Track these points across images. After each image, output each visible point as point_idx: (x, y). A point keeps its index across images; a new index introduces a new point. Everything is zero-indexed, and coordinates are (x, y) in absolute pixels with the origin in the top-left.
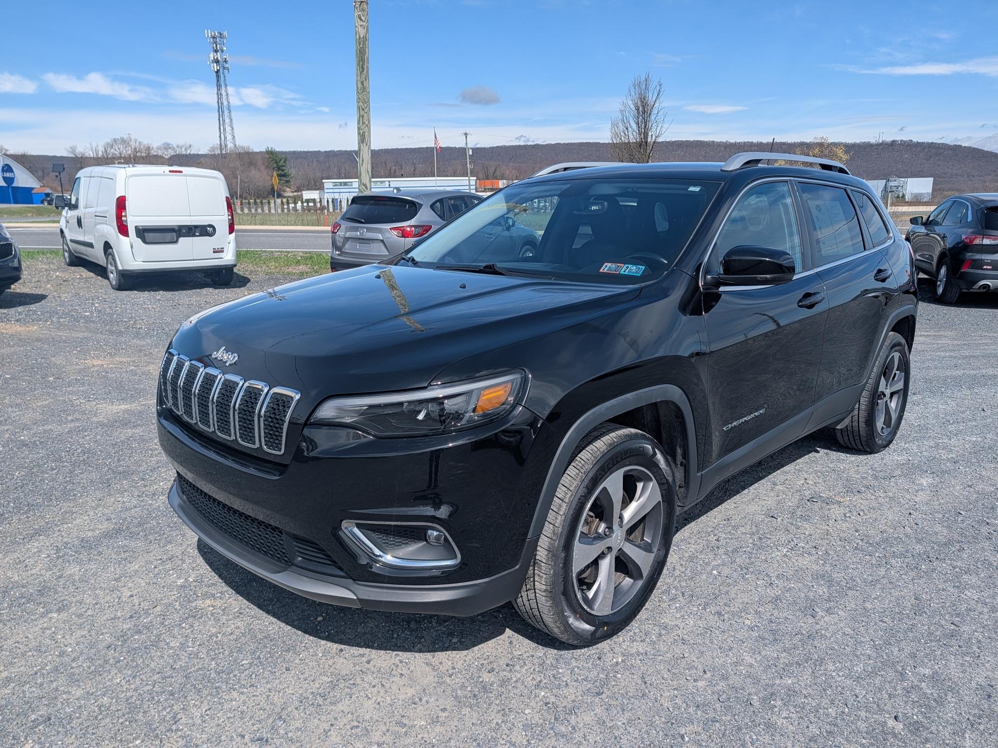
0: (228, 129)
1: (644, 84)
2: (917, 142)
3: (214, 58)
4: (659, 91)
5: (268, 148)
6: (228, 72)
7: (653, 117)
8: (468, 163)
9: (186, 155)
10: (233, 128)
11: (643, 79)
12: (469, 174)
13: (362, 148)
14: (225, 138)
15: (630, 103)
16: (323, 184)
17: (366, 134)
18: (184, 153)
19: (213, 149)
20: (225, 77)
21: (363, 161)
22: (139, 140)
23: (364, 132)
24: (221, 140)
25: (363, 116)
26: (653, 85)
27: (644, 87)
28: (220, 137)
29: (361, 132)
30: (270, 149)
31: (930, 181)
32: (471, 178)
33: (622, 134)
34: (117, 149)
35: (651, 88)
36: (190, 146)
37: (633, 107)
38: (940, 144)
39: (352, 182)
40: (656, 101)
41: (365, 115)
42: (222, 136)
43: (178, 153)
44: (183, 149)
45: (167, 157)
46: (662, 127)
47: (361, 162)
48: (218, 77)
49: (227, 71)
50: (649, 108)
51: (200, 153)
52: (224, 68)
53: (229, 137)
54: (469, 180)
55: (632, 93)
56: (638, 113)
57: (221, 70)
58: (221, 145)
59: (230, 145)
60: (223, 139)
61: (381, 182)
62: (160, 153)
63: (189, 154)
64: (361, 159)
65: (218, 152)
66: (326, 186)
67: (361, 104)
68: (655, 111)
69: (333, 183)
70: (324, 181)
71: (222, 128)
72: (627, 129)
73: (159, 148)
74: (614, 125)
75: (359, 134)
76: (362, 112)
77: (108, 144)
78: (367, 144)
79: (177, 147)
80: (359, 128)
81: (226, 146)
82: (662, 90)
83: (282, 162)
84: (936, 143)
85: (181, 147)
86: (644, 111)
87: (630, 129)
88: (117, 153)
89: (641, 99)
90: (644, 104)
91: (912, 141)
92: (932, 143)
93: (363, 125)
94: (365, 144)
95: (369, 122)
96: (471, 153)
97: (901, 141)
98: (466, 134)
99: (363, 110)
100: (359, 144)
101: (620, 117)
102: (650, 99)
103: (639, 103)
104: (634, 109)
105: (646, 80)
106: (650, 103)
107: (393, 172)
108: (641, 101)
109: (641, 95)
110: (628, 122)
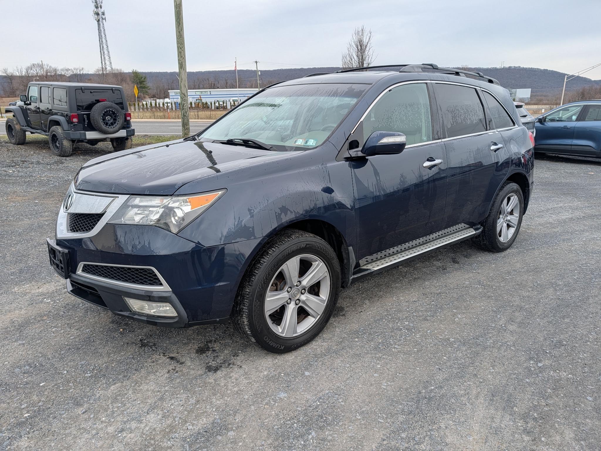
0: (107, 58)
1: (361, 32)
2: (523, 67)
3: (96, 12)
4: (370, 37)
5: (134, 70)
6: (106, 21)
7: (366, 52)
8: (258, 80)
9: (80, 74)
10: (110, 57)
11: (360, 29)
12: (259, 86)
13: (181, 72)
14: (105, 64)
15: (353, 44)
16: (169, 93)
17: (183, 63)
18: (79, 73)
19: (98, 70)
20: (103, 24)
21: (182, 79)
22: (49, 65)
23: (182, 62)
24: (102, 65)
25: (181, 53)
27: (361, 34)
28: (102, 63)
29: (180, 62)
30: (135, 71)
31: (529, 90)
33: (349, 63)
34: (35, 70)
35: (365, 34)
36: (83, 69)
37: (354, 46)
38: (536, 69)
40: (368, 42)
41: (182, 52)
42: (103, 62)
43: (74, 73)
44: (78, 71)
45: (68, 76)
46: (371, 58)
47: (181, 80)
48: (99, 25)
49: (104, 21)
50: (364, 47)
51: (89, 73)
52: (103, 19)
53: (108, 63)
55: (354, 38)
56: (358, 50)
57: (101, 20)
58: (102, 68)
59: (109, 68)
60: (103, 64)
61: (205, 92)
62: (63, 73)
63: (83, 74)
64: (181, 78)
65: (101, 72)
66: (170, 94)
67: (180, 45)
68: (367, 49)
69: (175, 92)
70: (169, 91)
71: (103, 57)
72: (351, 59)
73: (62, 70)
74: (344, 57)
75: (179, 63)
76: (180, 50)
77: (28, 67)
78: (184, 69)
79: (74, 69)
80: (179, 60)
81: (106, 68)
82: (372, 36)
83: (143, 79)
84: (534, 68)
85: (77, 70)
86: (361, 48)
87: (353, 60)
88: (34, 72)
89: (359, 41)
90: (362, 45)
91: (520, 67)
92: (532, 68)
93: (181, 58)
94: (183, 69)
95: (185, 56)
96: (260, 73)
97: (514, 67)
98: (256, 62)
99: (181, 48)
100: (179, 69)
101: (348, 53)
102: (365, 41)
103: (358, 44)
104: (355, 47)
105: (362, 30)
106: (365, 43)
107: (213, 85)
108: (360, 43)
109: (359, 39)
110: (352, 55)
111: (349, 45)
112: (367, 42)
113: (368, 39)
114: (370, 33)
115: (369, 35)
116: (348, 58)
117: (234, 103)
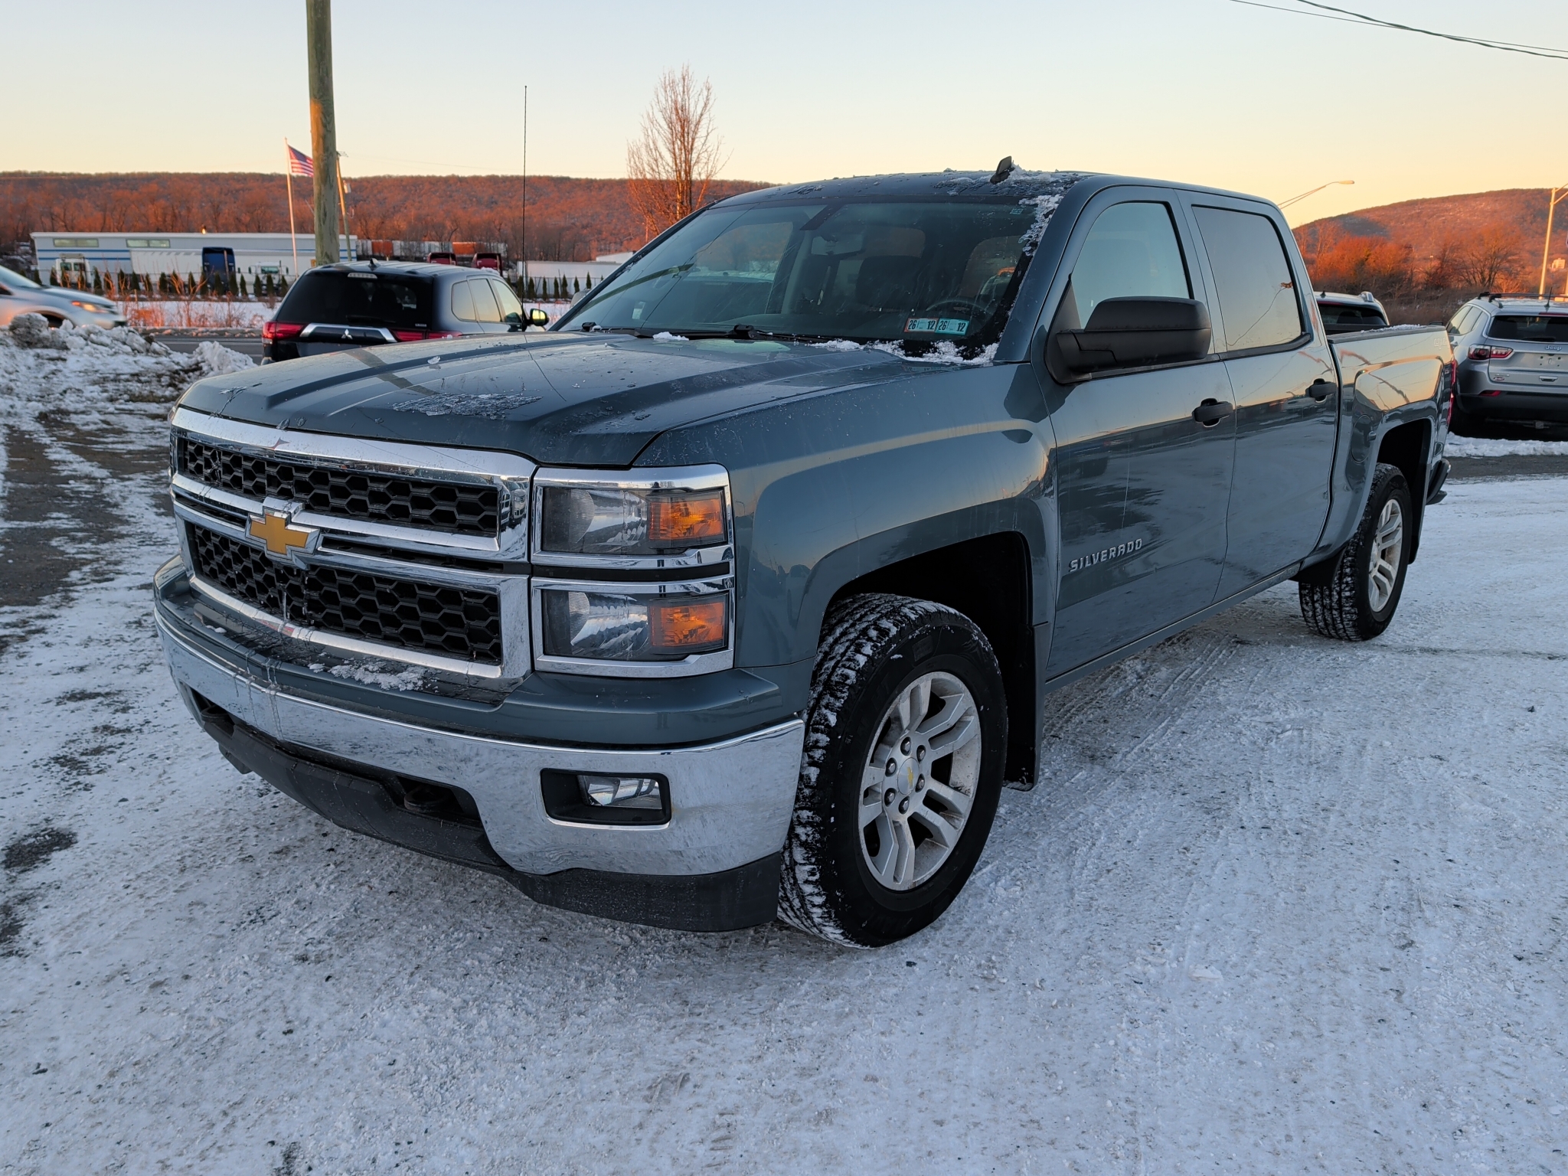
1: (681, 85)
4: (708, 99)
7: (698, 144)
8: (343, 207)
11: (678, 77)
15: (659, 117)
16: (30, 240)
26: (696, 87)
27: (681, 89)
32: (351, 237)
33: (647, 168)
35: (693, 91)
37: (663, 123)
39: (96, 239)
40: (702, 114)
46: (716, 158)
50: (692, 127)
54: (348, 240)
55: (662, 99)
56: (674, 133)
66: (38, 245)
68: (702, 132)
69: (54, 239)
70: (33, 235)
72: (656, 160)
74: (633, 154)
82: (712, 97)
86: (683, 129)
87: (659, 160)
89: (676, 109)
90: (684, 122)
101: (643, 140)
102: (692, 109)
103: (674, 117)
104: (666, 127)
105: (684, 79)
106: (694, 119)
107: (169, 218)
108: (677, 113)
109: (676, 102)
110: (656, 149)
111: (647, 121)
112: (699, 113)
113: (701, 104)
114: (709, 89)
115: (705, 93)
116: (645, 157)
117: (270, 279)
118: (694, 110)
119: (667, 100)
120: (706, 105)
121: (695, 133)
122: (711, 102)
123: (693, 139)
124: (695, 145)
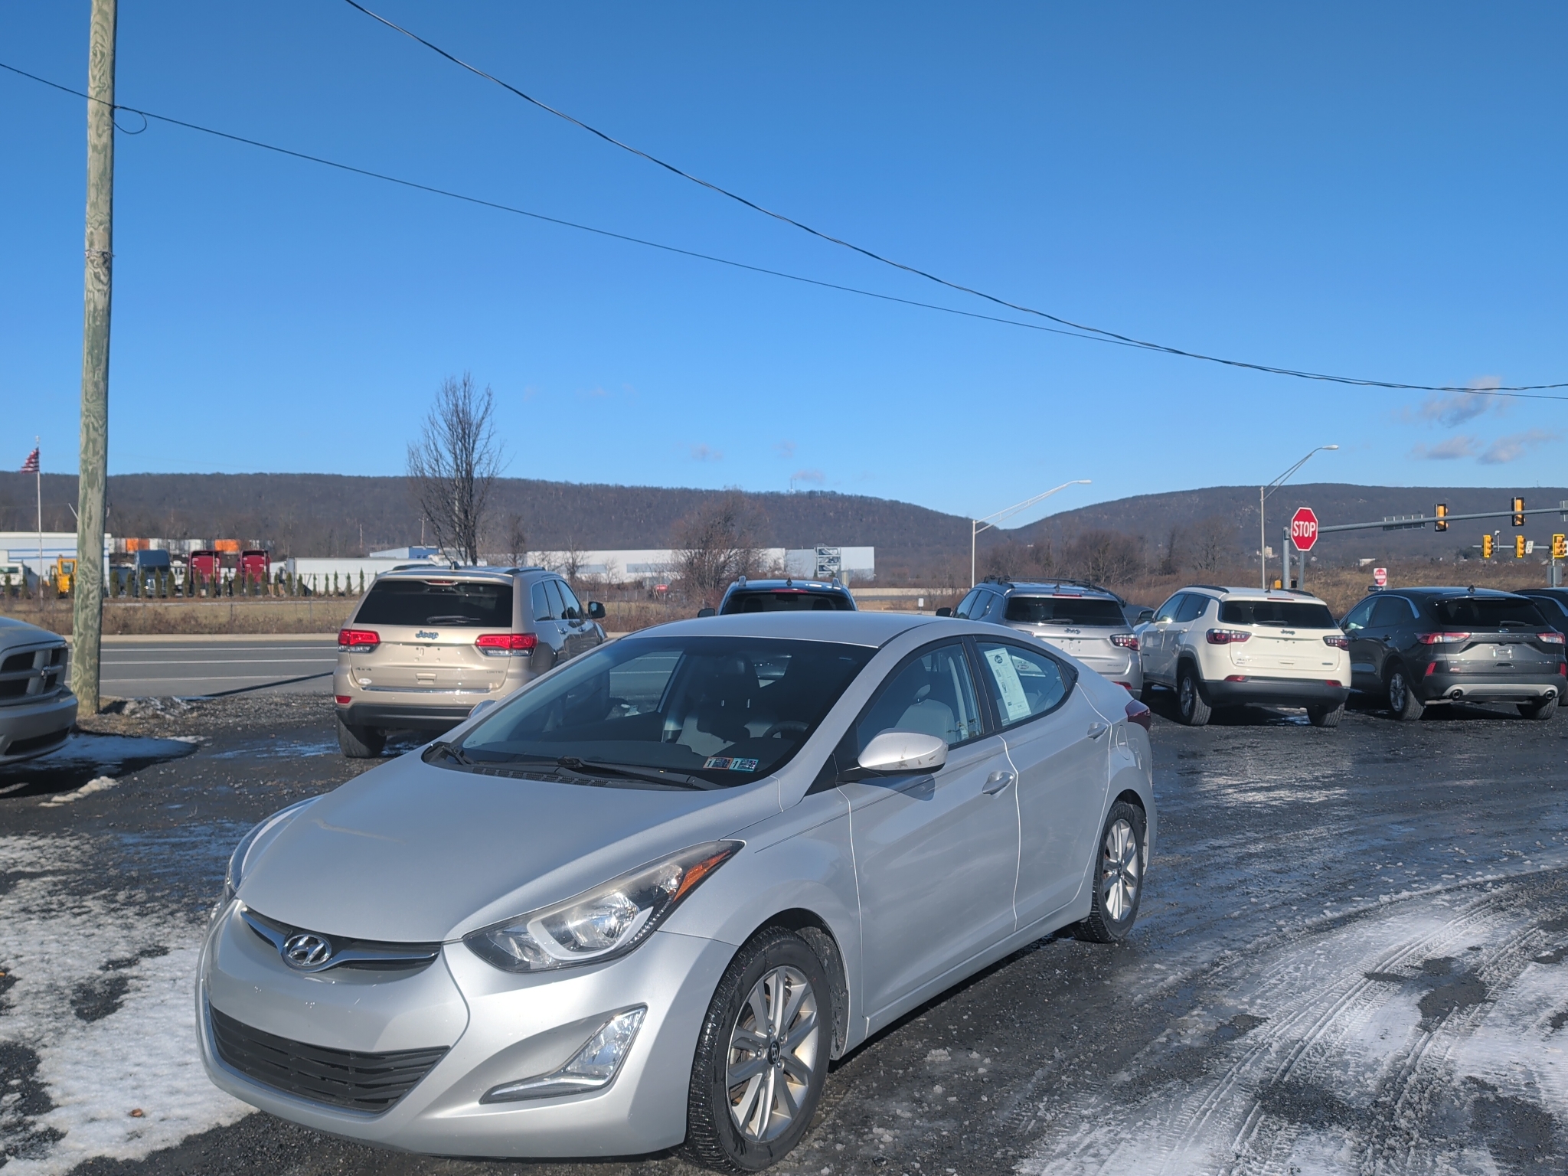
1: (462, 390)
4: (489, 404)
7: (478, 446)
11: (459, 382)
15: (440, 420)
26: (478, 392)
27: (462, 394)
33: (427, 467)
35: (474, 397)
37: (444, 426)
40: (483, 418)
46: (498, 458)
50: (474, 428)
55: (443, 402)
56: (455, 436)
68: (483, 434)
72: (437, 460)
74: (413, 454)
82: (493, 402)
86: (464, 431)
87: (440, 460)
89: (458, 413)
90: (465, 425)
97: (821, 492)
100: (85, 487)
101: (423, 441)
102: (473, 413)
103: (455, 420)
104: (447, 429)
105: (465, 385)
106: (475, 421)
108: (458, 417)
109: (457, 406)
110: (436, 450)
111: (428, 422)
112: (480, 416)
113: (482, 409)
114: (490, 395)
115: (486, 398)
116: (425, 456)
118: (475, 413)
119: (448, 404)
120: (487, 409)
121: (477, 435)
122: (492, 407)
123: (474, 442)
124: (476, 447)
